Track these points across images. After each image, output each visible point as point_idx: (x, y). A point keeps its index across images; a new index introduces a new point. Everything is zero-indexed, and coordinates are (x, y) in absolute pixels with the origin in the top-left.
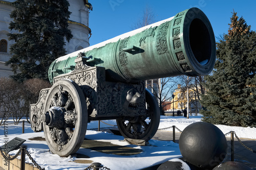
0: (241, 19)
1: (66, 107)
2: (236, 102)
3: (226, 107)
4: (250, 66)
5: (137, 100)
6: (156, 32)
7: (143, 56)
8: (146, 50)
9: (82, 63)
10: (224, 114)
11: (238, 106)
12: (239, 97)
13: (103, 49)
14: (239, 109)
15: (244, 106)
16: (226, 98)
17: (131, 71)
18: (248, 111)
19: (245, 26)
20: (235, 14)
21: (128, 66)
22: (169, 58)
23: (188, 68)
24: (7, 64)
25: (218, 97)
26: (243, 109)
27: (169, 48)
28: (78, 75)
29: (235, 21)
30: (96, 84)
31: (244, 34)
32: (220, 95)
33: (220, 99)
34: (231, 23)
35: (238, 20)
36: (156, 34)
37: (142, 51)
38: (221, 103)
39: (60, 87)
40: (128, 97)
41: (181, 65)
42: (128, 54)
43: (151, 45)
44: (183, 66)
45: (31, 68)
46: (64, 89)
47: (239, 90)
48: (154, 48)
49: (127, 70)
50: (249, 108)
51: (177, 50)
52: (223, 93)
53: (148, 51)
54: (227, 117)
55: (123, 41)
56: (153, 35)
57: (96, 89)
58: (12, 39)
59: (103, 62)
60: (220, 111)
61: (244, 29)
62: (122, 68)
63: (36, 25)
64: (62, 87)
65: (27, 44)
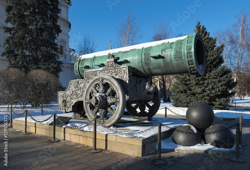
0: (203, 27)
1: (107, 94)
2: (200, 90)
3: (191, 94)
4: (209, 64)
5: (154, 89)
6: (174, 46)
7: (164, 61)
8: (166, 57)
9: (114, 63)
10: (190, 99)
11: (200, 94)
12: (201, 87)
13: (129, 53)
14: (201, 95)
15: (205, 94)
16: (191, 88)
17: (152, 70)
18: (207, 98)
19: (206, 32)
20: (199, 23)
21: (151, 67)
22: (182, 64)
23: (194, 70)
24: (3, 54)
25: (185, 87)
26: (204, 96)
27: (183, 58)
28: (111, 71)
29: (199, 28)
30: (128, 78)
31: (205, 39)
32: (187, 85)
33: (188, 88)
34: (195, 30)
35: (201, 28)
36: (174, 47)
37: (163, 57)
38: (188, 91)
39: (101, 79)
40: (147, 87)
41: (190, 68)
42: (152, 59)
43: (170, 54)
44: (191, 69)
45: (28, 59)
46: (105, 81)
47: (201, 82)
48: (173, 57)
49: (149, 69)
50: (208, 95)
51: (189, 59)
52: (190, 84)
53: (168, 58)
54: (192, 101)
55: (146, 49)
56: (171, 47)
57: (127, 82)
58: (6, 32)
59: (130, 62)
60: (187, 97)
61: (205, 35)
62: (146, 68)
63: (32, 20)
64: (103, 79)
65: (23, 38)
